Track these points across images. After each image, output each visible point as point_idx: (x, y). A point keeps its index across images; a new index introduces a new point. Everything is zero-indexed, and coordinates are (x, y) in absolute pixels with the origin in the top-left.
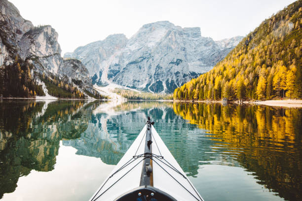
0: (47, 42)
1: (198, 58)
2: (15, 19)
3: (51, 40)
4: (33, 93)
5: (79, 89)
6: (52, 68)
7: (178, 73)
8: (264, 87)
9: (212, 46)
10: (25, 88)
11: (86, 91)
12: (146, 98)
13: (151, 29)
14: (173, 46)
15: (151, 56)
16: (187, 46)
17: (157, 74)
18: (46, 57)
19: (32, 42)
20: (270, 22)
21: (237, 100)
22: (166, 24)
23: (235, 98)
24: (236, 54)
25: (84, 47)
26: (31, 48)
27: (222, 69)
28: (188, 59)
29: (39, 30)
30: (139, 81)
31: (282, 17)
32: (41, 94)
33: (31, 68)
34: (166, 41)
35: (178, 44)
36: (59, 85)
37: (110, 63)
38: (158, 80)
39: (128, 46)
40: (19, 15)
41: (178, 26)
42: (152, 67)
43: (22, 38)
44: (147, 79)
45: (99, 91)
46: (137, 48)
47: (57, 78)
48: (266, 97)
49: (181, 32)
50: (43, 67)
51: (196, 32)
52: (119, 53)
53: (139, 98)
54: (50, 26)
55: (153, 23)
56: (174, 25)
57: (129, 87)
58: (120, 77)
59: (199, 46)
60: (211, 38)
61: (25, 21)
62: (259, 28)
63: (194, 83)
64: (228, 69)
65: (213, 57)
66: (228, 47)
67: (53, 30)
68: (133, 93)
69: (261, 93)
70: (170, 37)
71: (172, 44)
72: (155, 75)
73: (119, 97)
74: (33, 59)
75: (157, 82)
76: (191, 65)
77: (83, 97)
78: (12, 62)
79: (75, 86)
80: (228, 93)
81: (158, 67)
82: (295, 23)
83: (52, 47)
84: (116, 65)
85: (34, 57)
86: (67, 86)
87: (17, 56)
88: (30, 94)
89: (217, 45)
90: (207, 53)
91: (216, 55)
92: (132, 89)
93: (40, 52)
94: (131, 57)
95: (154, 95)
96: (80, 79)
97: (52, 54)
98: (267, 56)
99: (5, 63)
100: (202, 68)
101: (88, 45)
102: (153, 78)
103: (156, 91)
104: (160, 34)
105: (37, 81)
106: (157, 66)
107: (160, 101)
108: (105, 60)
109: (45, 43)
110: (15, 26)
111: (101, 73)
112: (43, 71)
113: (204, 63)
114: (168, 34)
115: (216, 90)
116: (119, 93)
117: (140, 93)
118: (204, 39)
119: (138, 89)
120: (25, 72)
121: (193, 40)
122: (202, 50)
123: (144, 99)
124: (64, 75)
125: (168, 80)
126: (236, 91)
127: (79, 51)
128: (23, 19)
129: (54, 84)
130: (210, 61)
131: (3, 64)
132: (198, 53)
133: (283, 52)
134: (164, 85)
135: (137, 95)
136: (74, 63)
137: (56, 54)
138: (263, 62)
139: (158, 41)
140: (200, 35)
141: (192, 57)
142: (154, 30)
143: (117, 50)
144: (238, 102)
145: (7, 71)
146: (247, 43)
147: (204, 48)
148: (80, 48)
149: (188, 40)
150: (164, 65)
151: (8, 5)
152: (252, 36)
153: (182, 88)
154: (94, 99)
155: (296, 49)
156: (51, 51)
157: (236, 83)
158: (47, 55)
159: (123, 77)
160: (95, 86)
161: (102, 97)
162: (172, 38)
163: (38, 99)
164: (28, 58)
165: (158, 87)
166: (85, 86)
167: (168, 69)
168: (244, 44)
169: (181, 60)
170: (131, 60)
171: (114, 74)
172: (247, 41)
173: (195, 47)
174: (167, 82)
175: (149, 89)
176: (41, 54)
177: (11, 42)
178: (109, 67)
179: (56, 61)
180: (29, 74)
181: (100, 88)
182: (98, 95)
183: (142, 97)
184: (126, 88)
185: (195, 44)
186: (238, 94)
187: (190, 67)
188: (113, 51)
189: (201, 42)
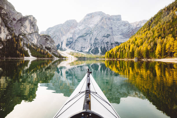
0: (30, 25)
1: (120, 33)
2: (12, 12)
3: (33, 24)
4: (23, 55)
5: (49, 52)
6: (33, 41)
7: (108, 42)
8: (160, 51)
9: (128, 26)
10: (18, 52)
11: (53, 54)
13: (91, 16)
14: (105, 27)
15: (91, 33)
16: (113, 26)
17: (95, 44)
19: (22, 25)
20: (164, 11)
21: (144, 58)
22: (100, 14)
23: (142, 57)
24: (143, 31)
25: (52, 28)
26: (21, 29)
27: (134, 40)
28: (114, 34)
29: (26, 18)
30: (84, 48)
31: (171, 8)
32: (27, 55)
33: (21, 41)
34: (100, 24)
35: (108, 25)
36: (38, 50)
37: (67, 37)
38: (96, 47)
39: (78, 27)
40: (14, 10)
41: (107, 15)
42: (92, 39)
43: (16, 23)
44: (89, 46)
45: (61, 54)
46: (83, 28)
47: (36, 46)
48: (161, 57)
49: (110, 18)
50: (28, 40)
51: (118, 18)
52: (72, 31)
53: (84, 58)
54: (32, 16)
55: (92, 13)
56: (105, 14)
57: (79, 51)
58: (73, 45)
59: (120, 26)
60: (127, 21)
61: (18, 13)
62: (157, 15)
63: (118, 48)
64: (138, 40)
65: (129, 32)
66: (138, 26)
67: (34, 18)
69: (158, 54)
70: (103, 21)
71: (104, 25)
72: (94, 44)
73: (73, 57)
74: (22, 35)
76: (116, 38)
77: (52, 57)
78: (11, 37)
79: (47, 50)
80: (138, 54)
81: (96, 39)
83: (33, 28)
84: (71, 38)
85: (23, 34)
86: (42, 51)
87: (13, 34)
88: (21, 56)
89: (131, 25)
90: (125, 31)
91: (131, 31)
92: (80, 53)
93: (26, 31)
94: (80, 33)
95: (93, 56)
96: (50, 47)
97: (33, 32)
98: (162, 32)
100: (122, 39)
101: (54, 26)
102: (93, 46)
103: (95, 54)
104: (97, 20)
105: (25, 48)
106: (95, 39)
107: (97, 59)
108: (64, 35)
110: (12, 16)
111: (62, 43)
112: (28, 42)
113: (124, 36)
114: (102, 19)
115: (131, 53)
116: (73, 54)
117: (85, 55)
118: (123, 22)
119: (84, 52)
120: (18, 43)
121: (117, 23)
122: (122, 29)
123: (88, 58)
124: (40, 44)
125: (102, 47)
126: (143, 53)
127: (49, 30)
128: (17, 12)
129: (35, 49)
130: (127, 35)
131: (5, 38)
132: (120, 30)
133: (172, 29)
134: (99, 49)
135: (83, 56)
136: (46, 37)
137: (36, 32)
138: (160, 36)
139: (96, 23)
140: (121, 20)
141: (117, 33)
142: (93, 17)
143: (71, 29)
144: (144, 60)
145: (8, 42)
146: (150, 24)
147: (123, 27)
148: (49, 28)
149: (114, 23)
150: (100, 38)
151: (8, 4)
152: (153, 19)
153: (110, 51)
154: (58, 59)
156: (33, 30)
157: (143, 48)
158: (31, 33)
159: (75, 45)
160: (59, 51)
161: (63, 57)
162: (104, 22)
163: (26, 58)
164: (19, 35)
165: (96, 51)
166: (53, 51)
167: (102, 41)
168: (148, 24)
169: (109, 35)
170: (80, 35)
171: (70, 44)
172: (150, 22)
173: (117, 27)
174: (101, 48)
175: (90, 52)
176: (27, 32)
177: (10, 25)
178: (67, 39)
179: (36, 36)
180: (20, 44)
181: (62, 52)
182: (61, 56)
183: (87, 57)
184: (77, 52)
185: (118, 25)
186: (144, 55)
187: (115, 39)
188: (69, 30)
189: (121, 24)
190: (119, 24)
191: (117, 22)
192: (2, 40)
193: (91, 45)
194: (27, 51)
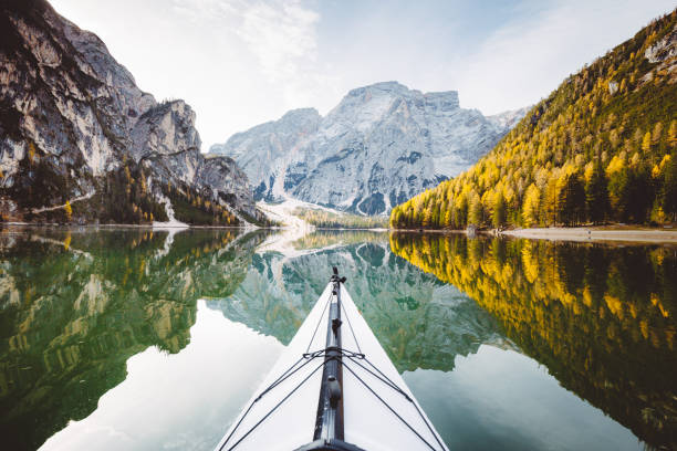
0: (176, 128)
1: (453, 149)
2: (126, 93)
3: (184, 126)
4: (149, 216)
5: (229, 209)
6: (184, 174)
7: (413, 178)
8: (536, 205)
9: (480, 125)
10: (136, 208)
11: (242, 213)
12: (350, 224)
13: (364, 97)
14: (404, 129)
15: (362, 147)
16: (431, 127)
17: (374, 181)
18: (174, 155)
19: (152, 130)
20: (578, 80)
21: (493, 227)
22: (392, 87)
23: (489, 225)
24: (512, 142)
25: (244, 134)
26: (149, 140)
27: (480, 170)
28: (434, 151)
29: (164, 109)
30: (340, 194)
31: (601, 71)
32: (163, 218)
33: (147, 175)
34: (390, 120)
35: (415, 124)
36: (194, 202)
37: (289, 162)
38: (375, 192)
39: (323, 130)
40: (134, 85)
41: (414, 91)
42: (365, 167)
43: (138, 123)
44: (356, 189)
45: (266, 213)
46: (338, 133)
47: (192, 190)
48: (538, 223)
49: (422, 102)
50: (169, 173)
51: (449, 101)
52: (305, 143)
53: (337, 226)
54: (182, 101)
55: (368, 87)
56: (406, 88)
57: (322, 205)
58: (306, 186)
59: (454, 126)
60: (477, 111)
61: (143, 94)
62: (557, 92)
63: (427, 197)
64: (487, 170)
65: (483, 146)
66: (511, 127)
67: (187, 108)
68: (327, 215)
69: (530, 216)
71: (403, 124)
72: (370, 181)
73: (302, 222)
74: (152, 159)
75: (373, 195)
76: (439, 163)
77: (236, 222)
78: (117, 166)
79: (222, 202)
80: (478, 214)
81: (376, 167)
82: (619, 81)
83: (185, 137)
84: (300, 165)
85: (154, 156)
86: (207, 204)
87: (126, 155)
88: (144, 218)
89: (490, 124)
90: (469, 140)
91: (488, 142)
92: (325, 209)
93: (165, 147)
94: (327, 149)
95: (367, 219)
96: (232, 192)
97: (185, 148)
98: (560, 147)
99: (107, 166)
101: (251, 130)
102: (366, 188)
103: (372, 213)
104: (380, 107)
105: (157, 195)
106: (374, 166)
107: (377, 230)
108: (280, 156)
109: (173, 131)
110: (127, 103)
111: (272, 180)
112: (168, 179)
113: (466, 159)
114: (395, 106)
115: (459, 210)
116: (302, 215)
117: (341, 216)
118: (465, 113)
119: (338, 208)
120: (137, 181)
121: (444, 116)
122: (461, 134)
123: (347, 227)
124: (204, 185)
125: (394, 191)
126: (492, 212)
127: (236, 141)
128: (141, 91)
129: (186, 199)
130: (476, 154)
131: (103, 169)
132: (453, 138)
133: (588, 139)
134: (387, 200)
135: (333, 220)
136: (223, 163)
137: (192, 148)
138: (551, 158)
139: (377, 118)
140: (458, 106)
141: (443, 148)
142: (370, 98)
143: (302, 137)
144: (495, 232)
145: (109, 181)
146: (537, 117)
147: (463, 130)
148: (236, 136)
149: (434, 115)
150: (388, 164)
151: (117, 69)
152: (545, 106)
154: (254, 228)
155: (613, 132)
156: (182, 143)
158: (177, 151)
159: (311, 187)
160: (262, 205)
161: (270, 224)
162: (402, 113)
163: (157, 226)
164: (144, 158)
165: (375, 205)
166: (242, 203)
167: (395, 172)
168: (528, 122)
169: (419, 154)
170: (329, 154)
171: (295, 182)
173: (447, 128)
174: (392, 196)
175: (358, 209)
176: (167, 149)
177: (118, 131)
178: (286, 168)
179: (191, 161)
180: (144, 184)
181: (270, 207)
182: (265, 219)
183: (344, 223)
184: (316, 206)
185: (448, 123)
186: (494, 216)
187: (436, 166)
188: (295, 140)
189: (458, 118)
190: (451, 121)
191: (446, 113)
192: (94, 175)
193: (362, 187)
194: (164, 204)
